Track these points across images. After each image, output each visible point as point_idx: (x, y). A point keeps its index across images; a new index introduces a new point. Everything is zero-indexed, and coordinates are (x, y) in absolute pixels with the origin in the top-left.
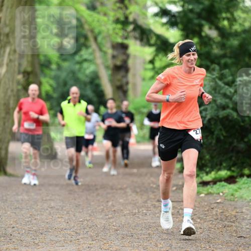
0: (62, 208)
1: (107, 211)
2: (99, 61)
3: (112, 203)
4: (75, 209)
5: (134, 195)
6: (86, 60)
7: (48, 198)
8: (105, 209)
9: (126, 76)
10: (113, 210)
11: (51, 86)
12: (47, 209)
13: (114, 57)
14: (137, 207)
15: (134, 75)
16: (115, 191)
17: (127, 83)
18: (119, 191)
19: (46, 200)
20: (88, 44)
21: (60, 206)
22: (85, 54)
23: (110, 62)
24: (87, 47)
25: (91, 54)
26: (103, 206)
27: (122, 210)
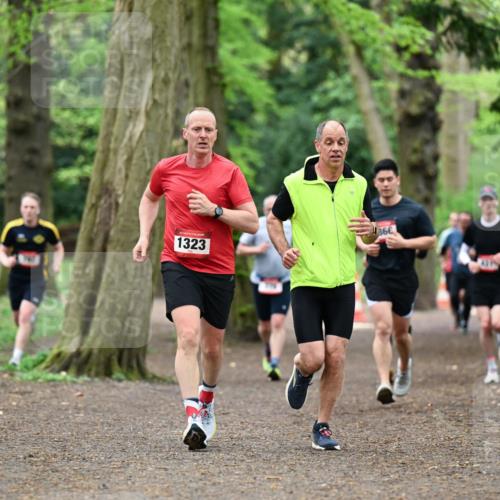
0: (278, 458)
1: (385, 464)
2: (368, 105)
3: (399, 446)
4: (309, 460)
5: (450, 426)
6: (336, 103)
7: (244, 433)
8: (382, 459)
9: (432, 140)
10: (400, 461)
11: (252, 165)
12: (243, 461)
13: (403, 94)
14: (459, 457)
15: (453, 138)
16: (403, 416)
17: (436, 158)
18: (415, 417)
19: (239, 439)
20: (342, 62)
21: (274, 452)
22: (334, 87)
23: (394, 108)
24: (339, 71)
25: (349, 86)
26: (375, 452)
27: (422, 463)
